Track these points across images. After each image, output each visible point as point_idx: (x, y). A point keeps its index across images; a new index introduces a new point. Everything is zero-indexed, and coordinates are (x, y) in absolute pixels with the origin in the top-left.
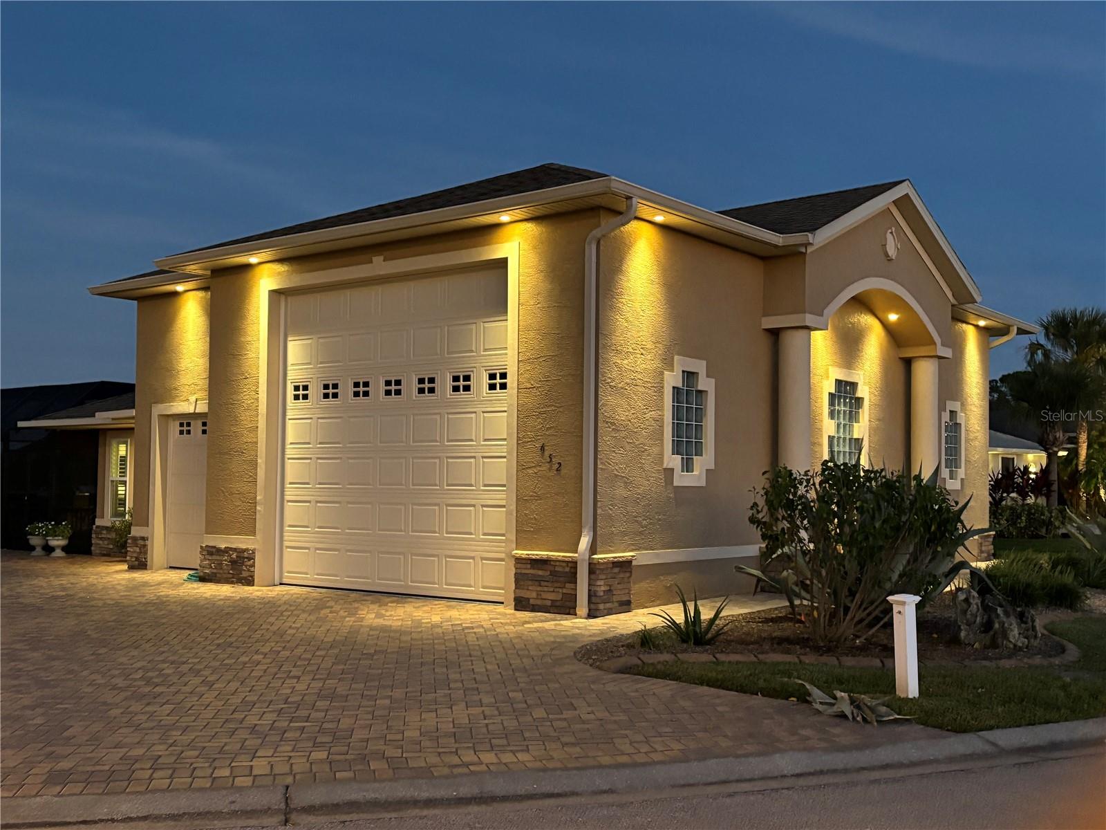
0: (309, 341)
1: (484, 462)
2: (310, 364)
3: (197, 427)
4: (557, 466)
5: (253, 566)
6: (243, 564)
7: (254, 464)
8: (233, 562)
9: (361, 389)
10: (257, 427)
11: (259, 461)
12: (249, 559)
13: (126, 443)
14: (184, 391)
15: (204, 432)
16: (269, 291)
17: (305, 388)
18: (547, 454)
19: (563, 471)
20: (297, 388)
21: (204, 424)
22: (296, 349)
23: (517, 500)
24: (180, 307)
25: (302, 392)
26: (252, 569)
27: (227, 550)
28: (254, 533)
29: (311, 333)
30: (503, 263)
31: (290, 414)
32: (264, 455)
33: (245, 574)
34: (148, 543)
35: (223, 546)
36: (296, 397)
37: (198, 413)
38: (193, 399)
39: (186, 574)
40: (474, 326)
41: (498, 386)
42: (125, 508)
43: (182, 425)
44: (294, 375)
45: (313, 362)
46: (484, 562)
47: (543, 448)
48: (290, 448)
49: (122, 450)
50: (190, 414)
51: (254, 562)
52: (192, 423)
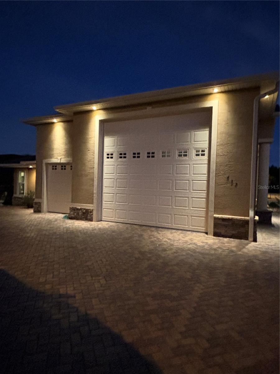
0: (114, 138)
1: (193, 182)
2: (114, 146)
3: (68, 168)
4: (235, 184)
5: (92, 215)
6: (88, 214)
7: (93, 180)
8: (84, 213)
9: (136, 155)
10: (94, 168)
11: (95, 179)
12: (91, 212)
13: (24, 172)
14: (55, 155)
15: (71, 169)
16: (99, 120)
17: (112, 154)
18: (230, 179)
19: (238, 186)
20: (108, 155)
21: (71, 167)
22: (108, 141)
23: (215, 196)
24: (54, 128)
25: (110, 156)
26: (92, 216)
27: (81, 209)
28: (92, 204)
29: (115, 136)
30: (211, 108)
31: (105, 163)
32: (97, 177)
33: (89, 218)
34: (42, 204)
35: (80, 208)
36: (108, 158)
37: (62, 163)
38: (59, 158)
39: (63, 215)
40: (189, 133)
41: (200, 155)
42: (24, 191)
43: (53, 166)
44: (107, 150)
45: (115, 145)
46: (192, 217)
47: (228, 177)
48: (105, 175)
49: (22, 174)
50: (58, 163)
51: (93, 214)
52: (57, 166)
